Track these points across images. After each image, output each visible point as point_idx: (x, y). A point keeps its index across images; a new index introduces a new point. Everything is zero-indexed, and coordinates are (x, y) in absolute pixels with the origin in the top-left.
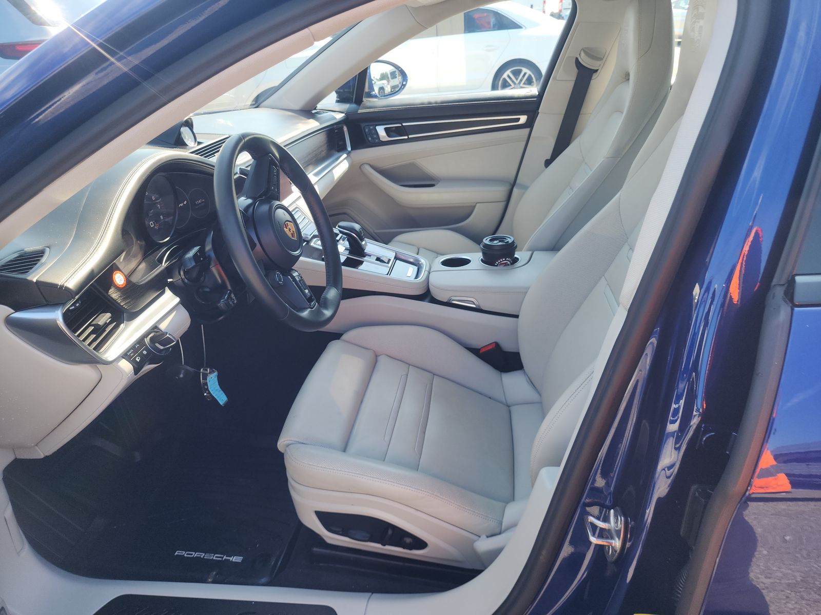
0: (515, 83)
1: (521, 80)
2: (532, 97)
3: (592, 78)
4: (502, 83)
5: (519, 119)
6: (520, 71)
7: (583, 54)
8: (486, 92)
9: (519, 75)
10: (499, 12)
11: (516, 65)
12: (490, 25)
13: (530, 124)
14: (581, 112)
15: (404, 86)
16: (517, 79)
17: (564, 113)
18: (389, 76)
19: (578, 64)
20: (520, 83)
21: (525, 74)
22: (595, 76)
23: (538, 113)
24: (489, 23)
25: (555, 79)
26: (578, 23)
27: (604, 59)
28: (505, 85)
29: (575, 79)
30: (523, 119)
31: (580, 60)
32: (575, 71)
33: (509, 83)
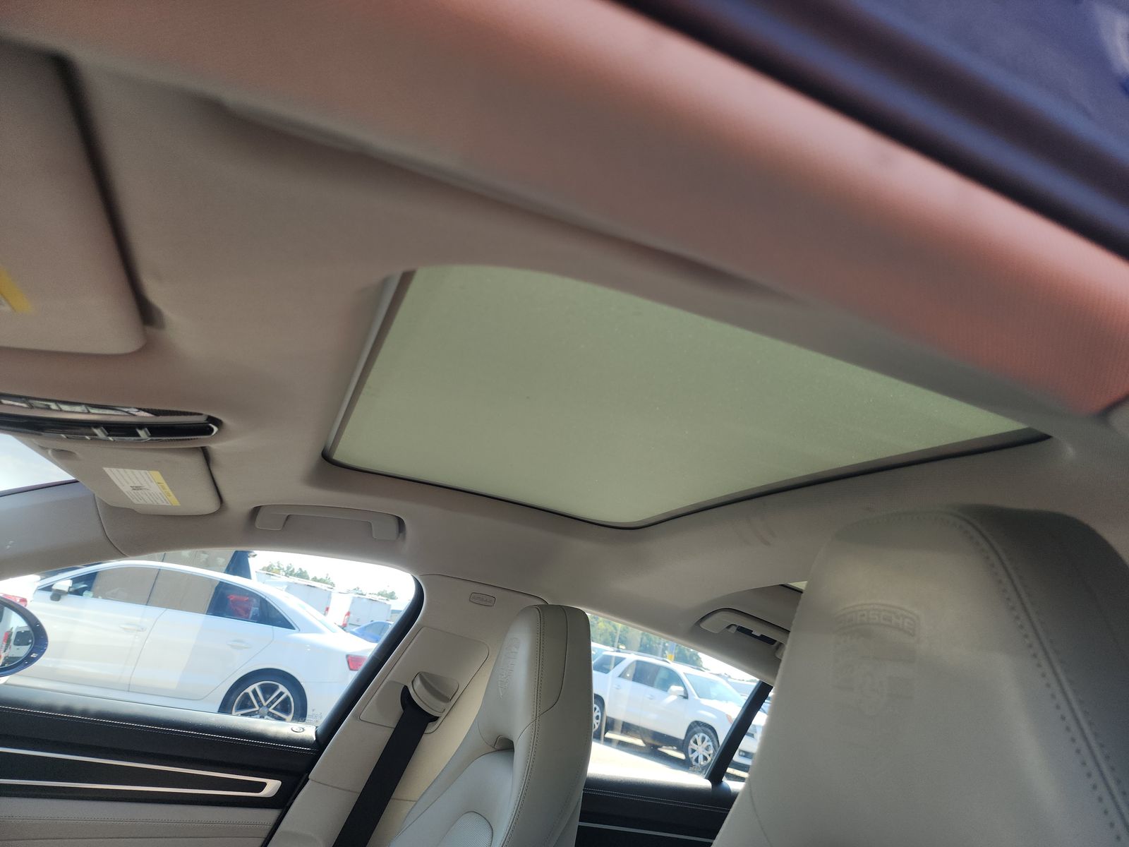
0: (261, 705)
1: (272, 703)
2: (302, 743)
3: (427, 731)
4: (239, 702)
5: (264, 785)
6: (275, 688)
7: (418, 683)
8: (208, 714)
9: (271, 695)
10: (267, 599)
11: (270, 678)
12: (249, 614)
13: (282, 802)
14: (394, 795)
15: (33, 660)
16: (266, 700)
17: (360, 789)
18: (13, 637)
19: (406, 696)
20: (268, 706)
21: (281, 694)
22: (431, 728)
23: (307, 780)
24: (247, 611)
25: (357, 717)
26: (420, 627)
27: (453, 701)
28: (245, 704)
29: (393, 724)
30: (272, 786)
31: (411, 691)
32: (397, 710)
33: (252, 702)
